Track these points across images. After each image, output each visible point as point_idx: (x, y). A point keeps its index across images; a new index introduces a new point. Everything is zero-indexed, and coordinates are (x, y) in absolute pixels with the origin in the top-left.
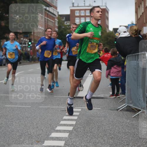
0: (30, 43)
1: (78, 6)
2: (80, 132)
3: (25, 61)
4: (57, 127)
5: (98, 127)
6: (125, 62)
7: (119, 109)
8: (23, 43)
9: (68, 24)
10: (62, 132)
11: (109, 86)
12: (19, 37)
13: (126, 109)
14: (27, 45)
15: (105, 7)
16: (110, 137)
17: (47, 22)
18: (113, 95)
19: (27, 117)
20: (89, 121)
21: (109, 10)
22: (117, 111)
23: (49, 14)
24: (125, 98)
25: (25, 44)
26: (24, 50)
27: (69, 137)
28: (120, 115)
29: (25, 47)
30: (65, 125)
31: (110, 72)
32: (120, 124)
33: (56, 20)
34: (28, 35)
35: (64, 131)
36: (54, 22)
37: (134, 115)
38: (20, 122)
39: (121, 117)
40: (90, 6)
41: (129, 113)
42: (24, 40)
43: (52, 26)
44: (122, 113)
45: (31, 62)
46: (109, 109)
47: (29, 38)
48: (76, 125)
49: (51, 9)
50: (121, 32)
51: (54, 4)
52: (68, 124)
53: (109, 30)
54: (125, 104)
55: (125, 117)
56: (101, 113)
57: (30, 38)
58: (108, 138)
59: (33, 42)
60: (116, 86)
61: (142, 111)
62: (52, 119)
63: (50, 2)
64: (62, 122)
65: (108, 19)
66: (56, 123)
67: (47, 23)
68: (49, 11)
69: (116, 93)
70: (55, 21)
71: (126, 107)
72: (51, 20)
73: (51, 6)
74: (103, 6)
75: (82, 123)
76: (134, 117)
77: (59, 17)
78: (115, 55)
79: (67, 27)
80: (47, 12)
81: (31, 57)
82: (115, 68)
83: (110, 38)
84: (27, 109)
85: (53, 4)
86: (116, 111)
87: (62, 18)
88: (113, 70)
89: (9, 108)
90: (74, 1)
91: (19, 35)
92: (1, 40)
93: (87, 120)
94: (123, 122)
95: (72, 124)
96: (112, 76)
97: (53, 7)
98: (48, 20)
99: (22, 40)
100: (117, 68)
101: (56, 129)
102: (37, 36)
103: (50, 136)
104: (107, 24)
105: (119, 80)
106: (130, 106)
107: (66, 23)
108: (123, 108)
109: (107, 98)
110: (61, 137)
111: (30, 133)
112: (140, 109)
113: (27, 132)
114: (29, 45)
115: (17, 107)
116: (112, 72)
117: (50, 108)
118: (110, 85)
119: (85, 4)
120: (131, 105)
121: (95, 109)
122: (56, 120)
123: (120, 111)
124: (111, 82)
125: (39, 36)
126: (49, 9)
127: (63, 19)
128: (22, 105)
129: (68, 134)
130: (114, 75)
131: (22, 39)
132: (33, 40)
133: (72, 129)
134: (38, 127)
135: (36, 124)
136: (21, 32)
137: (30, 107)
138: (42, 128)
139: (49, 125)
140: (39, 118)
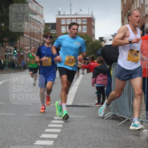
0: (15, 51)
1: (64, 15)
2: (65, 140)
3: (11, 70)
4: (41, 135)
5: (83, 135)
6: (111, 70)
8: (8, 51)
9: (54, 32)
10: (47, 140)
11: (95, 95)
12: (4, 45)
13: (111, 117)
14: (12, 53)
15: (91, 16)
16: (95, 145)
18: (98, 103)
19: (12, 125)
20: (74, 129)
21: (95, 19)
24: (111, 107)
25: (11, 52)
26: (9, 58)
27: (54, 145)
28: (106, 124)
29: (11, 55)
30: (49, 133)
31: (95, 80)
32: (105, 132)
34: (14, 43)
35: (49, 139)
37: (119, 124)
38: (5, 129)
39: (107, 125)
40: (76, 15)
41: (115, 122)
42: (10, 48)
43: (38, 34)
44: (107, 122)
45: (16, 70)
46: (94, 118)
47: (14, 46)
48: (61, 133)
50: (107, 40)
52: (53, 132)
53: (95, 39)
54: (111, 113)
55: (111, 125)
56: (87, 121)
57: (16, 46)
58: (93, 146)
59: (18, 50)
60: (101, 95)
61: (127, 119)
62: (37, 127)
64: (47, 130)
65: (94, 27)
66: (41, 130)
69: (102, 102)
71: (112, 115)
74: (90, 15)
75: (67, 131)
76: (120, 125)
78: (101, 63)
79: (53, 35)
81: (16, 65)
82: (101, 76)
83: (96, 47)
84: (11, 117)
86: (102, 120)
88: (99, 78)
90: (60, 10)
91: (4, 43)
93: (72, 128)
94: (108, 131)
95: (57, 132)
96: (98, 85)
99: (7, 48)
100: (102, 76)
101: (40, 137)
102: (23, 44)
103: (35, 144)
104: (94, 33)
105: (105, 89)
106: (115, 115)
107: (52, 32)
108: (109, 116)
109: (92, 107)
110: (45, 145)
111: (14, 140)
112: (125, 117)
113: (12, 140)
114: (15, 53)
115: (2, 115)
116: (97, 80)
117: (35, 116)
118: (96, 93)
119: (71, 12)
120: (117, 114)
121: (81, 117)
122: (41, 128)
123: (105, 119)
124: (97, 91)
125: (24, 44)
127: (49, 27)
128: (7, 113)
129: (53, 141)
130: (100, 83)
131: (7, 47)
132: (18, 48)
133: (56, 137)
134: (22, 135)
135: (21, 132)
136: (6, 40)
137: (15, 115)
138: (27, 136)
139: (34, 133)
140: (23, 126)
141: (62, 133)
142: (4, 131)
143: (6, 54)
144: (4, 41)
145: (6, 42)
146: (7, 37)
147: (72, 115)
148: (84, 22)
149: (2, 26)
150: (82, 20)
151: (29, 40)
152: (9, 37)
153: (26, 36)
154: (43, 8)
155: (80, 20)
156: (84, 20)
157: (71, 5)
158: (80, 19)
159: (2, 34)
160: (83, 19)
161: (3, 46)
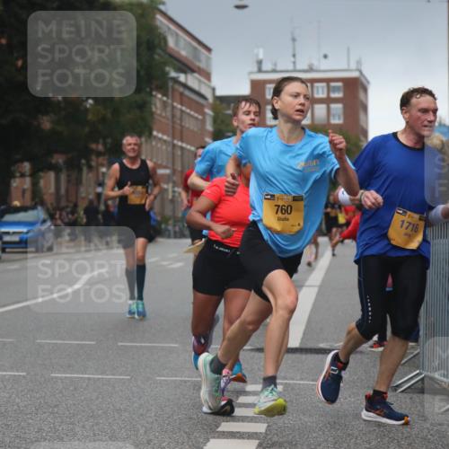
1: (274, 71)
4: (208, 440)
7: (399, 386)
12: (93, 164)
13: (420, 385)
15: (355, 74)
17: (181, 119)
18: (380, 343)
19: (118, 411)
20: (306, 423)
21: (368, 82)
22: (394, 393)
23: (187, 93)
24: (418, 353)
30: (233, 435)
32: (402, 433)
33: (209, 111)
36: (200, 117)
38: (97, 424)
40: (311, 70)
43: (196, 129)
44: (408, 401)
48: (267, 434)
49: (192, 80)
51: (202, 65)
52: (244, 433)
54: (418, 371)
55: (419, 411)
56: (346, 399)
62: (195, 416)
63: (190, 58)
64: (225, 427)
65: (365, 108)
66: (205, 427)
67: (179, 122)
68: (185, 86)
70: (204, 114)
71: (422, 379)
72: (192, 113)
73: (193, 71)
74: (351, 70)
75: (286, 429)
77: (218, 102)
80: (181, 89)
84: (116, 385)
85: (198, 64)
86: (391, 394)
87: (224, 105)
89: (62, 382)
90: (261, 57)
91: (94, 157)
92: (41, 174)
93: (300, 419)
95: (256, 433)
97: (200, 74)
98: (182, 111)
99: (103, 173)
101: (205, 448)
104: (365, 126)
108: (413, 382)
109: (361, 352)
115: (89, 379)
117: (188, 383)
119: (294, 63)
122: (206, 420)
123: (402, 392)
126: (186, 79)
127: (229, 109)
128: (101, 374)
131: (104, 170)
134: (151, 440)
135: (145, 432)
136: (101, 147)
137: (128, 379)
138: (164, 444)
139: (185, 436)
140: (153, 414)
141: (269, 437)
142: (95, 428)
143: (99, 190)
144: (92, 151)
145: (99, 154)
146: (101, 141)
147: (302, 379)
148: (334, 91)
149: (88, 106)
150: (328, 87)
151: (170, 149)
152: (109, 140)
153: (160, 135)
154: (209, 50)
155: (323, 87)
156: (334, 87)
157: (294, 40)
158: (324, 84)
159: (87, 129)
160: (333, 84)
161: (90, 167)
